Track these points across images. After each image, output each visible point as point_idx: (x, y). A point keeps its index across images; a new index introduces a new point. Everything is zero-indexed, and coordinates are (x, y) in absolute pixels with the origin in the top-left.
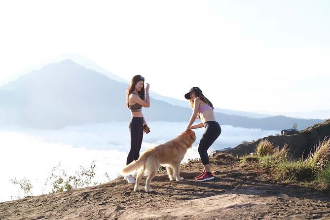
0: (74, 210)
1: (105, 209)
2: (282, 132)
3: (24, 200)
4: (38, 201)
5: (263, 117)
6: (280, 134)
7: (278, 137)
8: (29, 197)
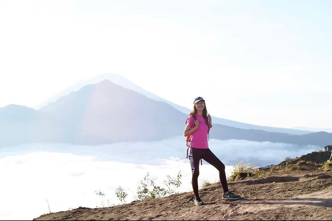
0: (187, 209)
1: (219, 207)
2: (326, 148)
3: (133, 204)
4: (146, 204)
5: (304, 134)
6: (324, 150)
7: (322, 153)
8: (135, 201)
